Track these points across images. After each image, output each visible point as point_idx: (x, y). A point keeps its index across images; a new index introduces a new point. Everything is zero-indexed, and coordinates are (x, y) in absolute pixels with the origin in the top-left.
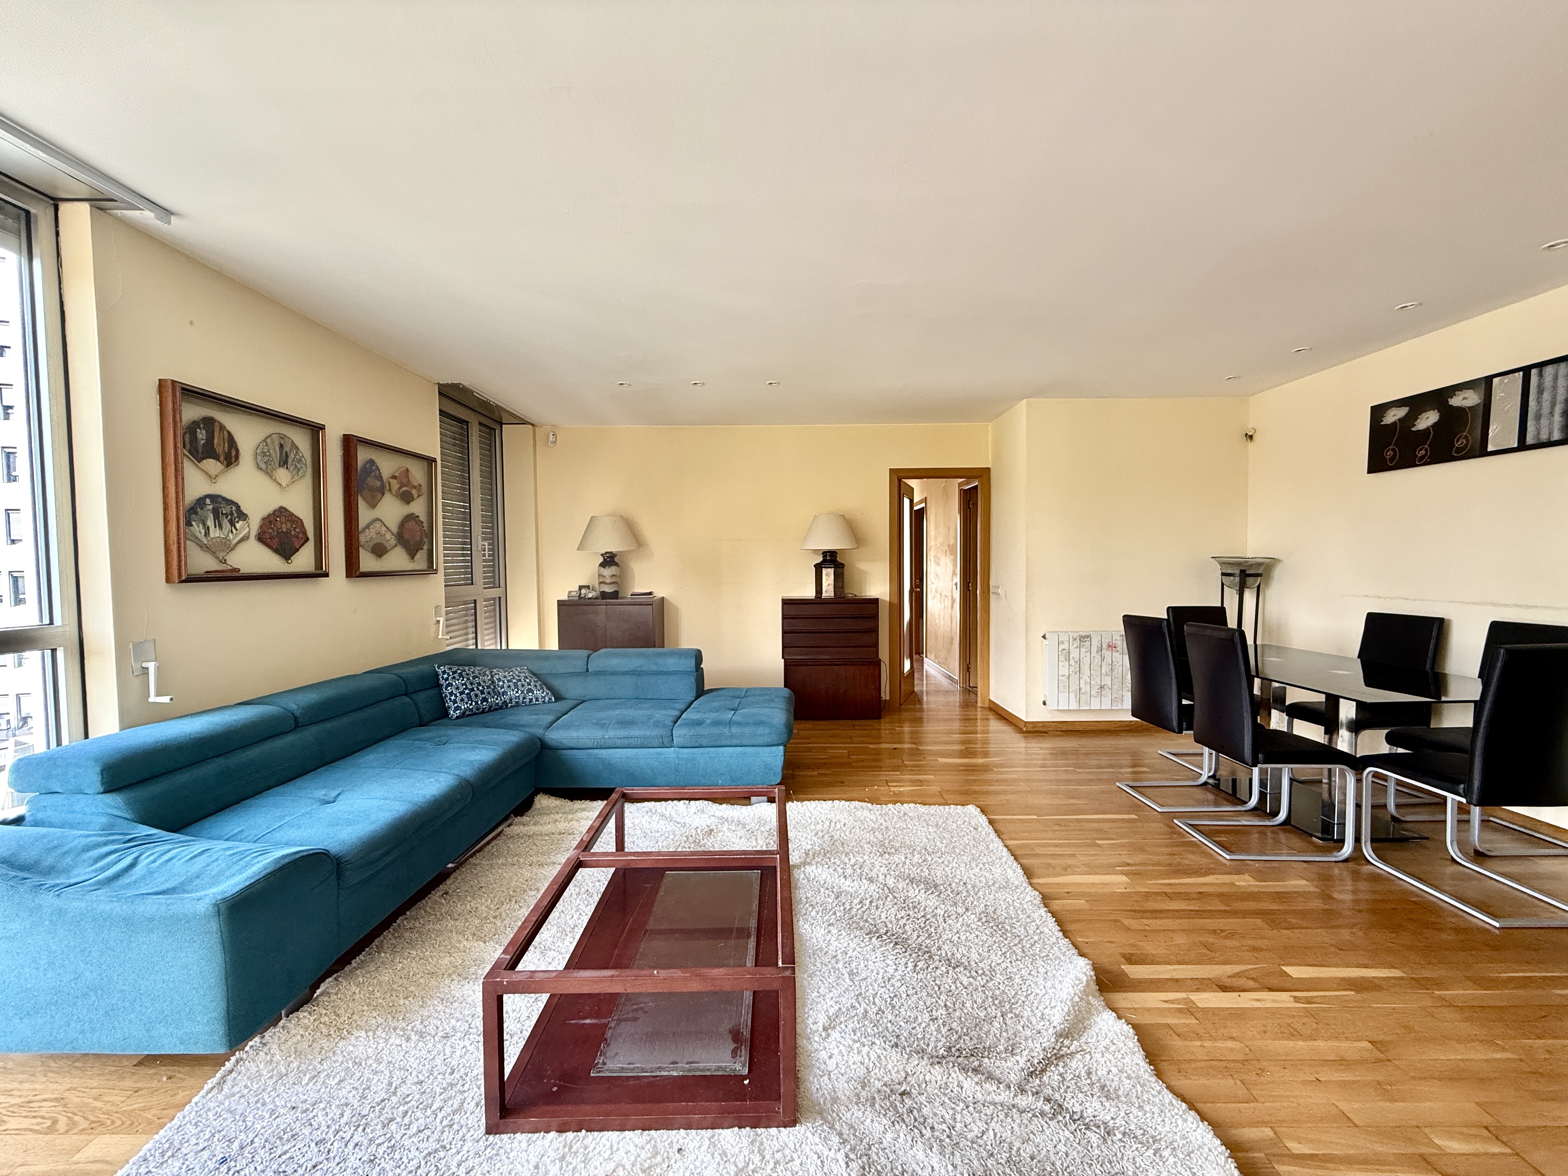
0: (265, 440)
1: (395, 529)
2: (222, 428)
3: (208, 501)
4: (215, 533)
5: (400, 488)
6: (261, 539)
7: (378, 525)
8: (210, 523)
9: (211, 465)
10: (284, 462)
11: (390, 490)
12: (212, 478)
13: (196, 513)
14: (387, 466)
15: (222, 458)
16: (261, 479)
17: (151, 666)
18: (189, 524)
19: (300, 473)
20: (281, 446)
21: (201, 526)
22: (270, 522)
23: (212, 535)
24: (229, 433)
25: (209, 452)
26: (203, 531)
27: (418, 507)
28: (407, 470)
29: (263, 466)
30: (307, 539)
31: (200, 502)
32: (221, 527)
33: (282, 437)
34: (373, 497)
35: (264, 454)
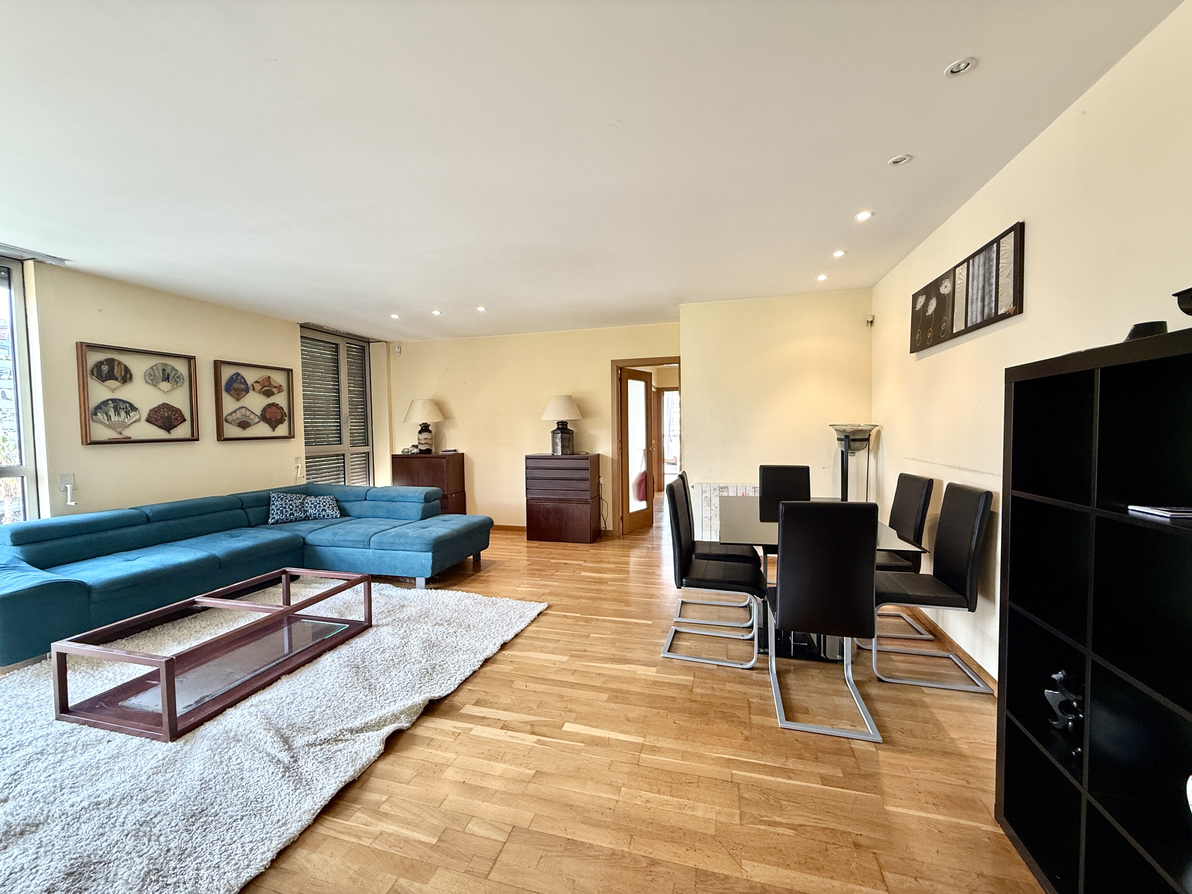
0: (152, 368)
1: (259, 413)
2: (120, 363)
3: (110, 402)
4: (114, 418)
5: (262, 388)
6: (148, 421)
7: (243, 410)
8: (112, 413)
9: (112, 383)
10: (166, 378)
11: (254, 389)
12: (113, 390)
13: (101, 408)
14: (251, 376)
15: (119, 379)
16: (150, 389)
17: (68, 486)
18: (95, 414)
19: (179, 384)
20: (164, 370)
21: (105, 415)
22: (156, 412)
23: (113, 419)
24: (125, 366)
25: (111, 376)
26: (106, 418)
27: (280, 399)
28: (269, 377)
29: (151, 382)
30: (185, 420)
31: (105, 403)
32: (119, 414)
33: (166, 365)
34: (238, 395)
35: (150, 375)
